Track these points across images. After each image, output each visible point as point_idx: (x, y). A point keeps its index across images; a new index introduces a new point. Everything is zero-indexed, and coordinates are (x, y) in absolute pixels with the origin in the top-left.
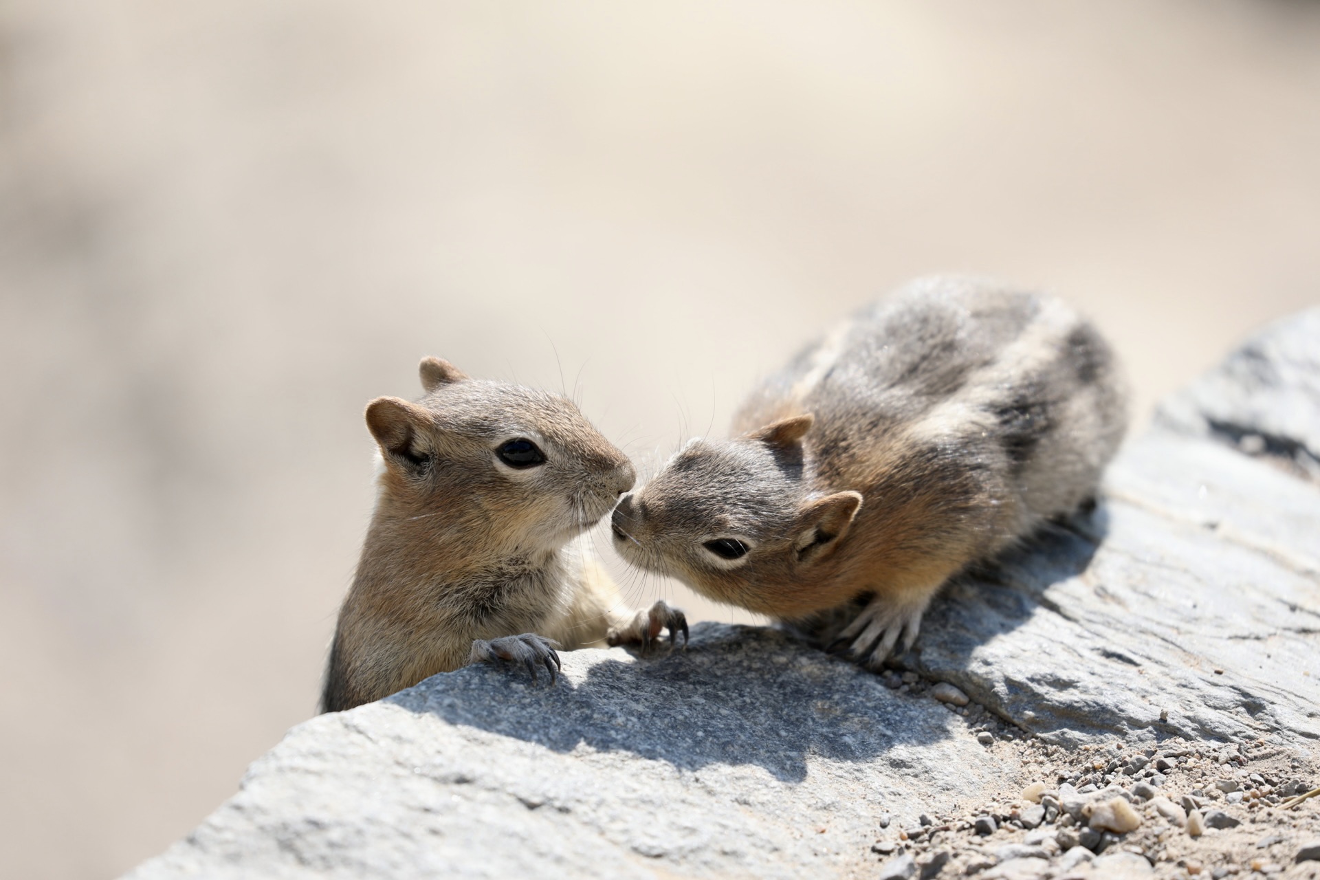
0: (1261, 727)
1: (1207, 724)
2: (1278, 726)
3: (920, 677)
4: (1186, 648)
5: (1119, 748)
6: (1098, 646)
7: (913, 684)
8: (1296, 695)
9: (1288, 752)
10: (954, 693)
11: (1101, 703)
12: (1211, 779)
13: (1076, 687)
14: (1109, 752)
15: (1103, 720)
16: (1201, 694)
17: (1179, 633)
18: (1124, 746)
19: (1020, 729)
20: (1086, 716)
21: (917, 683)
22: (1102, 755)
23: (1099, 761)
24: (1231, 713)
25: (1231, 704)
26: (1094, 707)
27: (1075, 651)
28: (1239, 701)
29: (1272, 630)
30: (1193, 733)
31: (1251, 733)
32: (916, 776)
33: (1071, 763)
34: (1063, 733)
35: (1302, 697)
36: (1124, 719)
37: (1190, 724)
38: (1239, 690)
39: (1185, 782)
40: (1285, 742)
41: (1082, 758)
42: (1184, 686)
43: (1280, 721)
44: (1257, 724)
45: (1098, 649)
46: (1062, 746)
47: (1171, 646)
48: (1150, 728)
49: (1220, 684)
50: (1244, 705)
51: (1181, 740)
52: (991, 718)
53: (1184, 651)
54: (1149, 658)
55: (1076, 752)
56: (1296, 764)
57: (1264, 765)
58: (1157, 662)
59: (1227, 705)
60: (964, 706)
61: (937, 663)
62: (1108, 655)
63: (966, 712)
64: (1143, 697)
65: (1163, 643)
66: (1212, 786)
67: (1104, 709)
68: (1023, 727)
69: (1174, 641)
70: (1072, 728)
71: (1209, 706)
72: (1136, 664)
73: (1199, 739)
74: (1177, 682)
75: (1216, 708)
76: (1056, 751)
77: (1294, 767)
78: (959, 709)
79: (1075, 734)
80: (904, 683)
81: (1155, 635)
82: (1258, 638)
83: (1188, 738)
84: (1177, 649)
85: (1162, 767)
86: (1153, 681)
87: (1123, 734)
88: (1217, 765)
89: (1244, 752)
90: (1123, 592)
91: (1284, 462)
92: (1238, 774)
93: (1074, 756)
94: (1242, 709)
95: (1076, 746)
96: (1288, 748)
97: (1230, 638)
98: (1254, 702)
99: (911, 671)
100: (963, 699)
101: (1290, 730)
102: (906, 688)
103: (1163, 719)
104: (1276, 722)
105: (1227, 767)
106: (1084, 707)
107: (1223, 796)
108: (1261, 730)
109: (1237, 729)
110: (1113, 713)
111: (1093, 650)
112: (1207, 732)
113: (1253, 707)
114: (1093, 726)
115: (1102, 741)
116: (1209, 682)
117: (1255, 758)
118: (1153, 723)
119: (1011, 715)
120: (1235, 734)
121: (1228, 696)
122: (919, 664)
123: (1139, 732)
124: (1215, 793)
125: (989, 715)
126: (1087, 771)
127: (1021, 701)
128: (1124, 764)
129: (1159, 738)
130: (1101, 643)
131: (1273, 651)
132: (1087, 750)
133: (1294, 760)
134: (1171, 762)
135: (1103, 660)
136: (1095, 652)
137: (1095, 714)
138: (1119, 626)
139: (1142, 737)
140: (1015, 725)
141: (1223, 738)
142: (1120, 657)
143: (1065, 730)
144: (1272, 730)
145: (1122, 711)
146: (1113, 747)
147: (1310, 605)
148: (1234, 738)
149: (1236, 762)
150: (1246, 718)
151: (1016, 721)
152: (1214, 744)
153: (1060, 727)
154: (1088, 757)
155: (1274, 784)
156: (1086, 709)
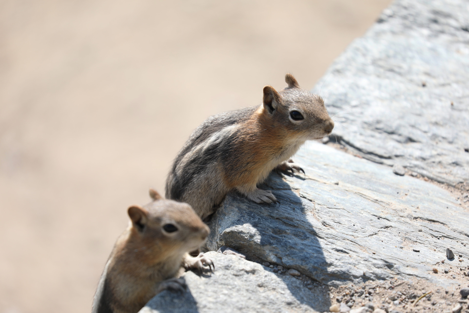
0: (394, 273)
1: (378, 275)
2: (399, 272)
3: (283, 267)
4: (359, 244)
7: (282, 270)
8: (400, 259)
10: (296, 273)
12: (386, 296)
13: (333, 265)
15: (345, 276)
16: (372, 263)
18: (354, 285)
22: (347, 289)
24: (383, 269)
28: (385, 264)
31: (392, 276)
33: (338, 292)
36: (351, 275)
37: (373, 275)
38: (384, 260)
40: (403, 278)
41: (341, 290)
42: (366, 261)
47: (355, 244)
48: (361, 278)
49: (377, 258)
50: (387, 266)
54: (351, 250)
55: (339, 288)
57: (400, 288)
58: (354, 252)
59: (381, 266)
61: (289, 263)
62: (338, 251)
63: (301, 278)
66: (387, 299)
67: (344, 273)
68: (320, 282)
72: (348, 253)
73: (377, 280)
75: (378, 268)
79: (337, 282)
80: (279, 270)
86: (355, 259)
87: (352, 281)
88: (386, 290)
89: (392, 284)
92: (393, 293)
96: (405, 281)
99: (280, 265)
100: (299, 274)
101: (404, 273)
103: (364, 275)
107: (392, 302)
110: (348, 274)
112: (379, 278)
113: (390, 266)
114: (341, 279)
115: (346, 284)
116: (373, 258)
117: (397, 286)
120: (387, 277)
121: (381, 263)
122: (282, 262)
123: (357, 280)
124: (389, 301)
125: (308, 278)
126: (344, 296)
127: (318, 273)
128: (356, 293)
129: (364, 281)
130: (334, 246)
133: (408, 285)
134: (371, 291)
135: (336, 253)
136: (333, 250)
137: (342, 275)
139: (359, 282)
140: (317, 281)
141: (384, 279)
142: (342, 251)
143: (333, 281)
146: (350, 286)
149: (392, 288)
150: (388, 271)
152: (382, 282)
153: (331, 280)
155: (405, 295)
156: (339, 273)
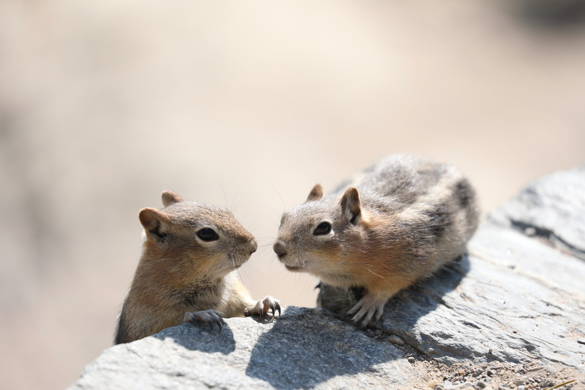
0: (533, 357)
1: (509, 355)
2: (541, 357)
3: (383, 332)
4: (500, 321)
5: (471, 365)
6: (462, 320)
7: (380, 335)
8: (549, 343)
9: (545, 368)
10: (398, 340)
11: (463, 345)
12: (511, 380)
13: (452, 338)
14: (466, 367)
15: (463, 352)
16: (507, 342)
17: (498, 315)
18: (473, 364)
19: (427, 356)
20: (456, 351)
21: (382, 335)
22: (463, 368)
23: (461, 371)
24: (520, 350)
25: (520, 346)
26: (460, 347)
27: (451, 321)
28: (524, 345)
29: (539, 314)
30: (503, 359)
31: (529, 359)
32: (381, 376)
33: (449, 371)
34: (446, 358)
35: (552, 344)
36: (473, 352)
37: (502, 355)
38: (524, 340)
39: (499, 381)
40: (544, 364)
41: (454, 369)
42: (500, 338)
43: (542, 354)
44: (531, 356)
45: (462, 321)
46: (445, 364)
47: (494, 320)
48: (484, 356)
49: (515, 337)
50: (526, 347)
51: (498, 362)
52: (414, 351)
53: (500, 322)
54: (484, 326)
55: (451, 366)
56: (549, 373)
57: (534, 374)
58: (487, 327)
59: (518, 347)
60: (402, 345)
61: (391, 326)
62: (466, 324)
63: (403, 348)
64: (482, 342)
65: (491, 319)
66: (511, 383)
67: (464, 348)
68: (428, 355)
69: (495, 318)
70: (450, 356)
71: (511, 347)
72: (479, 328)
73: (506, 361)
74: (496, 336)
75: (513, 348)
76: (442, 366)
77: (548, 375)
78: (400, 347)
79: (452, 359)
80: (376, 335)
81: (487, 315)
82: (532, 318)
83: (501, 361)
84: (497, 321)
85: (489, 374)
86: (486, 335)
87: (472, 359)
88: (514, 373)
89: (526, 368)
90: (473, 296)
91: (544, 240)
92: (523, 378)
93: (450, 369)
94: (525, 349)
95: (451, 364)
96: (545, 367)
97: (520, 317)
98: (530, 346)
99: (379, 329)
100: (402, 342)
101: (546, 358)
102: (377, 337)
103: (490, 352)
104: (540, 355)
105: (518, 374)
106: (455, 346)
107: (516, 387)
108: (533, 358)
109: (523, 358)
110: (468, 349)
111: (459, 321)
112: (510, 359)
113: (530, 348)
114: (459, 355)
115: (463, 362)
116: (511, 337)
117: (531, 371)
118: (486, 354)
119: (423, 349)
120: (522, 360)
121: (519, 343)
122: (383, 326)
123: (479, 358)
124: (513, 386)
125: (413, 349)
126: (456, 375)
127: (428, 343)
128: (473, 372)
129: (488, 361)
130: (463, 318)
131: (539, 323)
132: (456, 366)
133: (548, 372)
134: (493, 372)
135: (464, 326)
136: (460, 322)
137: (460, 350)
138: (471, 311)
139: (481, 360)
140: (424, 354)
141: (516, 362)
142: (471, 325)
143: (447, 357)
144: (538, 358)
145: (472, 348)
146: (468, 365)
147: (555, 303)
148: (521, 362)
149: (522, 372)
150: (527, 353)
151: (425, 352)
152: (513, 364)
153: (445, 355)
154: (457, 369)
155: (539, 382)
156: (456, 347)
